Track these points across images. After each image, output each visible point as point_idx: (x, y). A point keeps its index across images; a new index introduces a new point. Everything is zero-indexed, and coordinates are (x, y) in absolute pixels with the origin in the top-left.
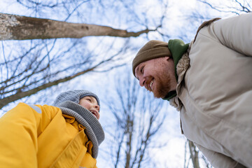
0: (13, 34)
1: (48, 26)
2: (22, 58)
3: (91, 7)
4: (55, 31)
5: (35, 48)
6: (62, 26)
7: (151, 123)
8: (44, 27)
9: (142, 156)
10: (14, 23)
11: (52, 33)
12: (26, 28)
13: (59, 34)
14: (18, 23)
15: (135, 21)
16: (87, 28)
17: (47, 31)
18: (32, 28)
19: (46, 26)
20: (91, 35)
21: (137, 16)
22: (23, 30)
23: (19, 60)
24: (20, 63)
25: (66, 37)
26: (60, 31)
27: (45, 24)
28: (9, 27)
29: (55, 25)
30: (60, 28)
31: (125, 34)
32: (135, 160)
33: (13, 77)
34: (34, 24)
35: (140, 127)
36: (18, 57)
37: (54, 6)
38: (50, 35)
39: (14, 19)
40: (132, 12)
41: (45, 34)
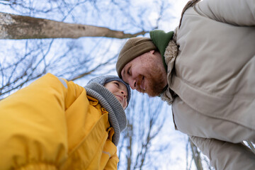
0: (8, 33)
1: (44, 25)
2: (16, 65)
3: (86, 11)
4: (51, 31)
5: (29, 54)
6: (59, 26)
7: (151, 126)
8: (41, 26)
9: (143, 161)
10: (9, 21)
11: (49, 32)
12: (22, 27)
13: (56, 34)
14: (14, 21)
15: (131, 23)
16: (84, 28)
17: (43, 31)
18: (28, 27)
19: (42, 25)
20: (88, 36)
21: (132, 19)
22: (18, 29)
23: (14, 67)
24: (14, 70)
25: (63, 37)
26: (57, 31)
27: (41, 23)
28: (4, 25)
29: (51, 24)
30: (57, 28)
31: (121, 35)
32: (137, 164)
33: (8, 85)
34: (30, 23)
35: (140, 130)
36: (12, 64)
37: (48, 11)
38: (46, 34)
39: (9, 18)
40: (128, 15)
41: (41, 34)
